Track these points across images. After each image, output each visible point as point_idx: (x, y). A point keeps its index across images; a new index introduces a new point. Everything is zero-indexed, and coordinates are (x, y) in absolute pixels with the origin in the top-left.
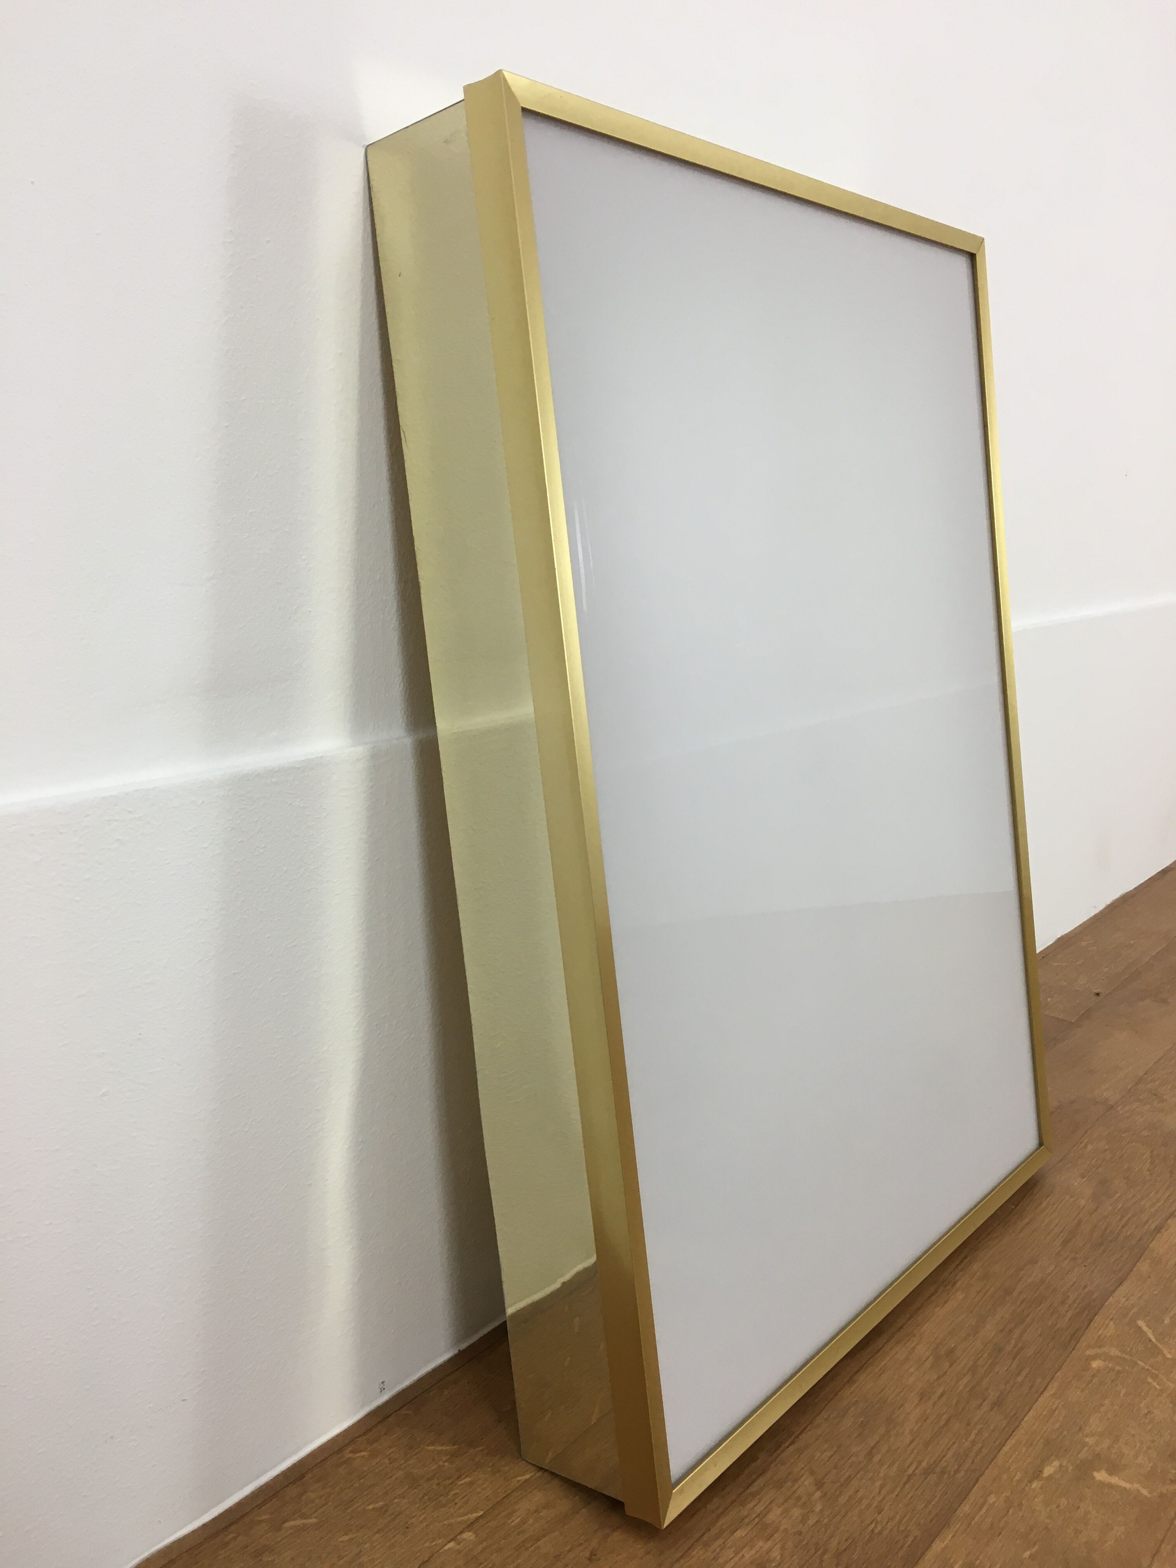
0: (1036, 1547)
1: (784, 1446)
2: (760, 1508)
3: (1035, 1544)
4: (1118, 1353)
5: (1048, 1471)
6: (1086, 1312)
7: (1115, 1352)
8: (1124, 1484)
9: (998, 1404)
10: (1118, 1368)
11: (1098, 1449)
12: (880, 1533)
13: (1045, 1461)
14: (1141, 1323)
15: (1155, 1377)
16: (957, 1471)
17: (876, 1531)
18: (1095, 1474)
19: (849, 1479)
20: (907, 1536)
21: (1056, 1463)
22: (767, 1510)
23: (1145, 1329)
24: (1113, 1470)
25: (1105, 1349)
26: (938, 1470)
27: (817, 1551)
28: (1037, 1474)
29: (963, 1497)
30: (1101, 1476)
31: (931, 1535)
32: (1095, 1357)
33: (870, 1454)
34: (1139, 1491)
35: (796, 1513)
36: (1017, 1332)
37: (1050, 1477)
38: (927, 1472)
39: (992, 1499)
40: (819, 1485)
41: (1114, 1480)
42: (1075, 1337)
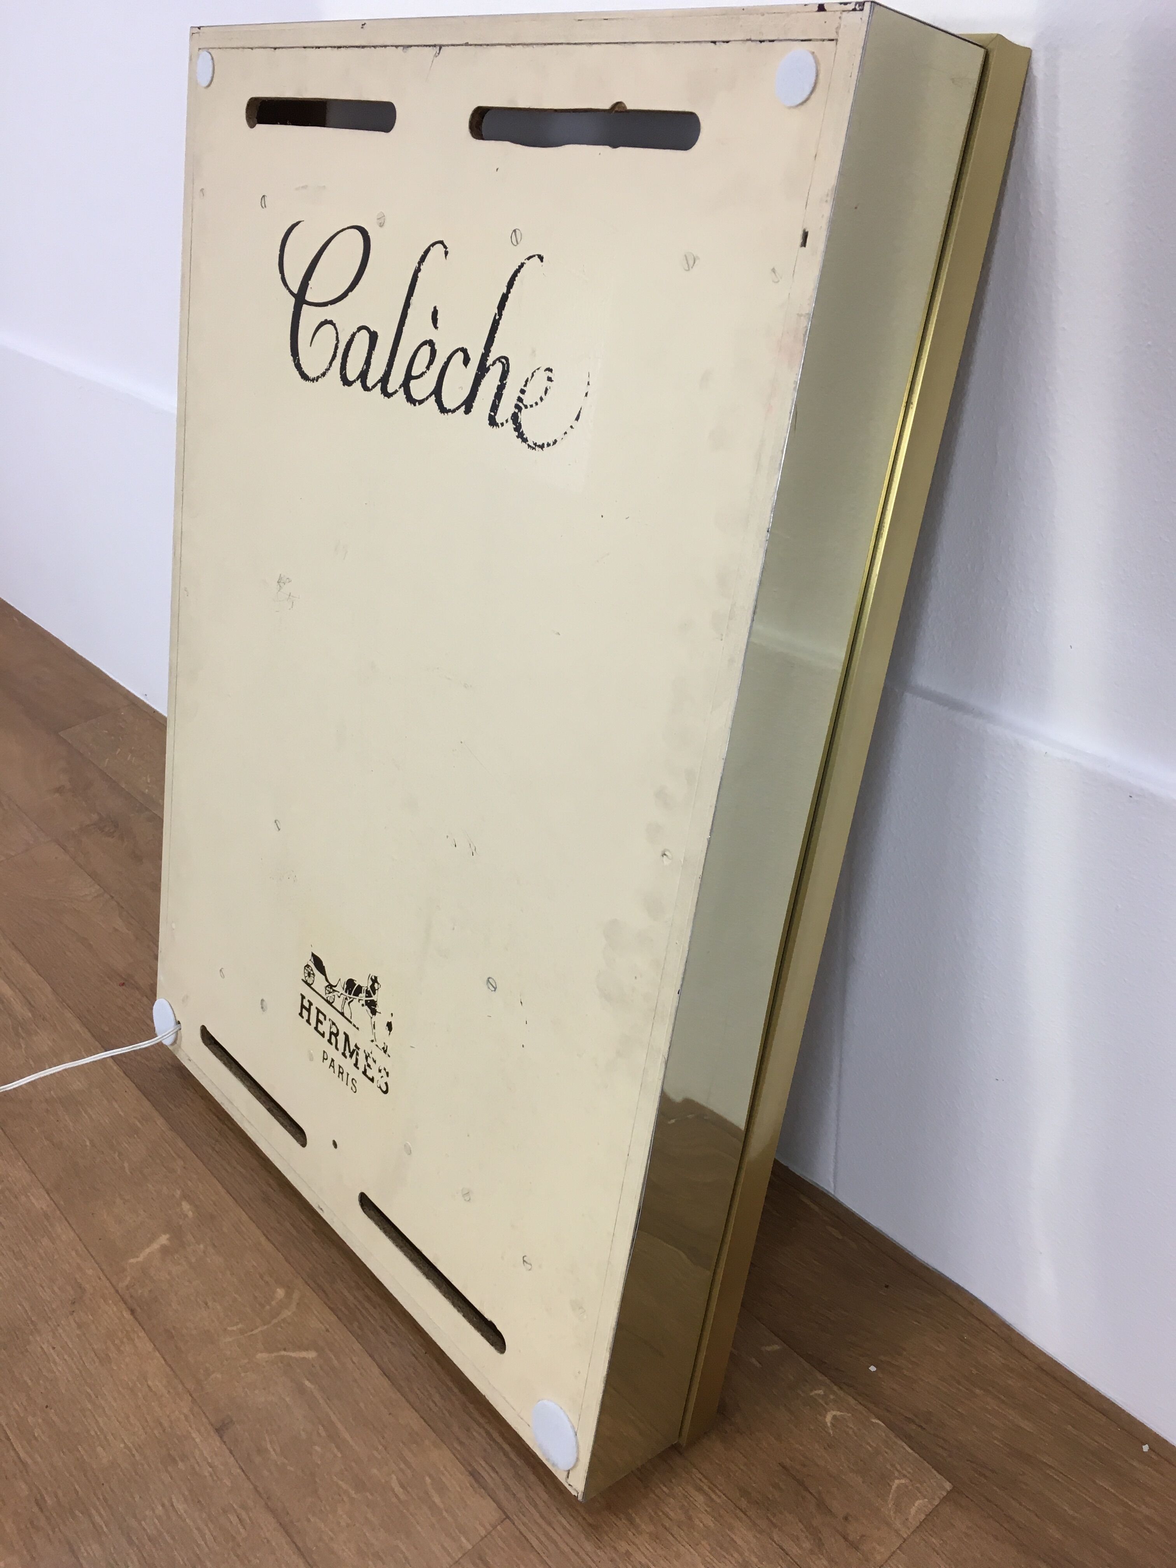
0: (129, 1173)
3: (131, 1173)
4: (282, 1316)
5: (186, 1206)
7: (286, 1314)
8: (148, 1250)
10: (268, 1307)
11: (189, 1249)
13: (197, 1207)
14: (311, 1355)
15: (242, 1331)
18: (167, 1236)
21: (190, 1214)
23: (303, 1354)
24: (165, 1251)
25: (293, 1307)
28: (185, 1197)
29: (191, 1146)
30: (164, 1239)
31: (169, 1119)
32: (288, 1295)
34: (137, 1257)
37: (179, 1205)
39: (180, 1162)
41: (155, 1246)
42: (319, 1289)
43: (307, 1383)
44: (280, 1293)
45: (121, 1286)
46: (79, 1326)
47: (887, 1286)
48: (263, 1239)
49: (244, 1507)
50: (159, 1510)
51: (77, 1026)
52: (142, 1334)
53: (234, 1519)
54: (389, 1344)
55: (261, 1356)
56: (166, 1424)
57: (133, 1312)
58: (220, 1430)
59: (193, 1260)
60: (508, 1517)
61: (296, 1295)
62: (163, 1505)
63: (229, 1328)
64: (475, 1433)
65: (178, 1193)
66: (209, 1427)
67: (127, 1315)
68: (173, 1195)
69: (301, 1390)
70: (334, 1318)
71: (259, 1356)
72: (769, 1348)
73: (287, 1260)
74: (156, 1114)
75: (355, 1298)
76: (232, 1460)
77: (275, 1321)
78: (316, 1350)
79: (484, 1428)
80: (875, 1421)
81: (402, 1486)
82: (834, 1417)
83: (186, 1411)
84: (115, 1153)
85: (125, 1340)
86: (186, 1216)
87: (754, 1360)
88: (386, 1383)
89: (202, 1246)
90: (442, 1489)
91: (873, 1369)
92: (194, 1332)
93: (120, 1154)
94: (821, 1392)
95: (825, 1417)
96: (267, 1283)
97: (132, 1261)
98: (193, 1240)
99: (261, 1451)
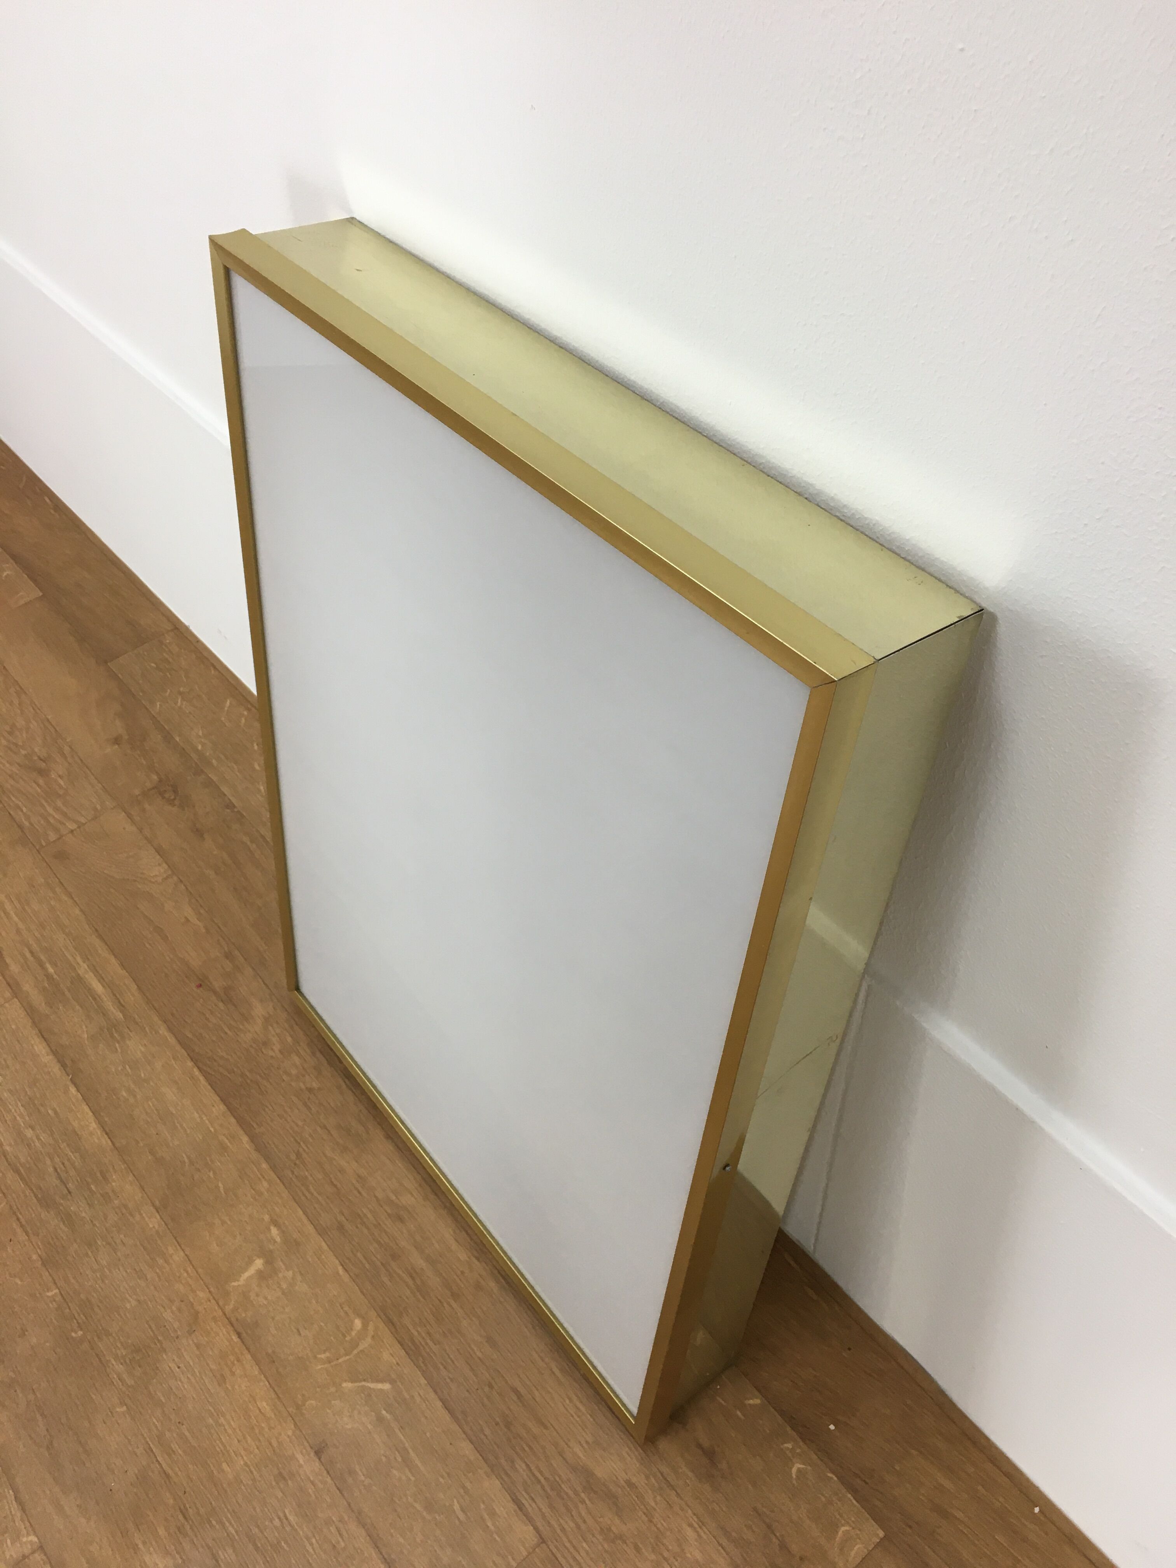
0: (223, 1192)
1: (347, 1081)
2: (302, 1052)
3: (225, 1193)
4: (361, 1347)
5: (274, 1231)
6: (413, 1348)
7: (364, 1345)
8: (247, 1275)
9: (341, 1228)
10: (348, 1338)
11: (280, 1275)
12: (264, 1110)
13: (283, 1233)
14: (386, 1386)
15: (329, 1360)
16: (293, 1172)
17: (267, 1109)
18: (261, 1261)
19: (309, 1109)
20: (257, 1124)
21: (278, 1239)
22: (298, 1055)
23: (380, 1386)
24: (261, 1276)
25: (369, 1339)
26: (297, 1162)
27: (265, 1074)
28: (273, 1221)
29: (273, 1168)
30: (259, 1263)
31: (253, 1138)
32: (365, 1326)
33: (324, 1127)
34: (238, 1281)
35: (294, 1072)
36: (411, 1282)
37: (269, 1230)
38: (298, 1155)
39: (265, 1184)
40: (310, 1090)
41: (251, 1271)
42: (390, 1323)
43: (384, 1412)
44: (358, 1323)
45: (228, 1309)
46: (198, 1346)
47: (849, 1349)
48: (340, 1270)
49: (341, 1520)
50: (277, 1522)
51: (163, 1031)
52: (249, 1357)
53: (333, 1529)
54: (448, 1380)
55: (347, 1385)
56: (275, 1444)
57: (239, 1335)
58: (318, 1453)
59: (284, 1286)
60: (544, 1542)
61: (371, 1327)
62: (279, 1518)
63: (319, 1356)
64: (517, 1466)
65: (267, 1218)
66: (309, 1449)
67: (235, 1338)
68: (263, 1219)
69: (380, 1419)
70: (403, 1353)
71: (344, 1385)
72: (751, 1402)
73: (362, 1292)
74: (241, 1132)
75: (419, 1333)
76: (329, 1480)
77: (355, 1352)
78: (390, 1383)
79: (525, 1462)
80: (830, 1475)
81: (463, 1510)
82: (799, 1470)
83: (290, 1433)
84: (210, 1171)
85: (236, 1362)
86: (275, 1242)
87: (739, 1413)
88: (447, 1417)
89: (291, 1272)
90: (493, 1514)
91: (832, 1427)
92: (291, 1358)
93: (215, 1173)
94: (789, 1446)
95: (791, 1468)
96: (346, 1313)
97: (234, 1284)
98: (283, 1267)
99: (352, 1472)
